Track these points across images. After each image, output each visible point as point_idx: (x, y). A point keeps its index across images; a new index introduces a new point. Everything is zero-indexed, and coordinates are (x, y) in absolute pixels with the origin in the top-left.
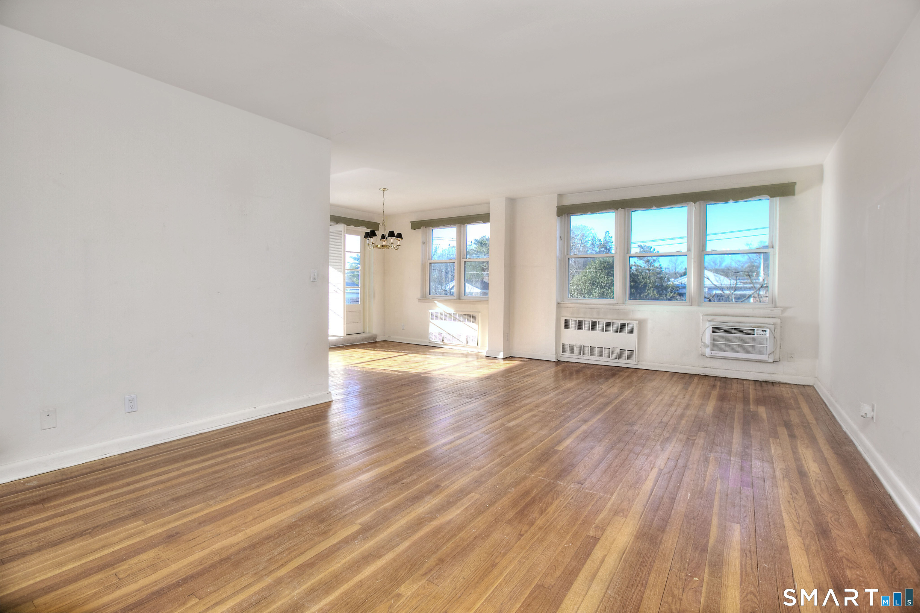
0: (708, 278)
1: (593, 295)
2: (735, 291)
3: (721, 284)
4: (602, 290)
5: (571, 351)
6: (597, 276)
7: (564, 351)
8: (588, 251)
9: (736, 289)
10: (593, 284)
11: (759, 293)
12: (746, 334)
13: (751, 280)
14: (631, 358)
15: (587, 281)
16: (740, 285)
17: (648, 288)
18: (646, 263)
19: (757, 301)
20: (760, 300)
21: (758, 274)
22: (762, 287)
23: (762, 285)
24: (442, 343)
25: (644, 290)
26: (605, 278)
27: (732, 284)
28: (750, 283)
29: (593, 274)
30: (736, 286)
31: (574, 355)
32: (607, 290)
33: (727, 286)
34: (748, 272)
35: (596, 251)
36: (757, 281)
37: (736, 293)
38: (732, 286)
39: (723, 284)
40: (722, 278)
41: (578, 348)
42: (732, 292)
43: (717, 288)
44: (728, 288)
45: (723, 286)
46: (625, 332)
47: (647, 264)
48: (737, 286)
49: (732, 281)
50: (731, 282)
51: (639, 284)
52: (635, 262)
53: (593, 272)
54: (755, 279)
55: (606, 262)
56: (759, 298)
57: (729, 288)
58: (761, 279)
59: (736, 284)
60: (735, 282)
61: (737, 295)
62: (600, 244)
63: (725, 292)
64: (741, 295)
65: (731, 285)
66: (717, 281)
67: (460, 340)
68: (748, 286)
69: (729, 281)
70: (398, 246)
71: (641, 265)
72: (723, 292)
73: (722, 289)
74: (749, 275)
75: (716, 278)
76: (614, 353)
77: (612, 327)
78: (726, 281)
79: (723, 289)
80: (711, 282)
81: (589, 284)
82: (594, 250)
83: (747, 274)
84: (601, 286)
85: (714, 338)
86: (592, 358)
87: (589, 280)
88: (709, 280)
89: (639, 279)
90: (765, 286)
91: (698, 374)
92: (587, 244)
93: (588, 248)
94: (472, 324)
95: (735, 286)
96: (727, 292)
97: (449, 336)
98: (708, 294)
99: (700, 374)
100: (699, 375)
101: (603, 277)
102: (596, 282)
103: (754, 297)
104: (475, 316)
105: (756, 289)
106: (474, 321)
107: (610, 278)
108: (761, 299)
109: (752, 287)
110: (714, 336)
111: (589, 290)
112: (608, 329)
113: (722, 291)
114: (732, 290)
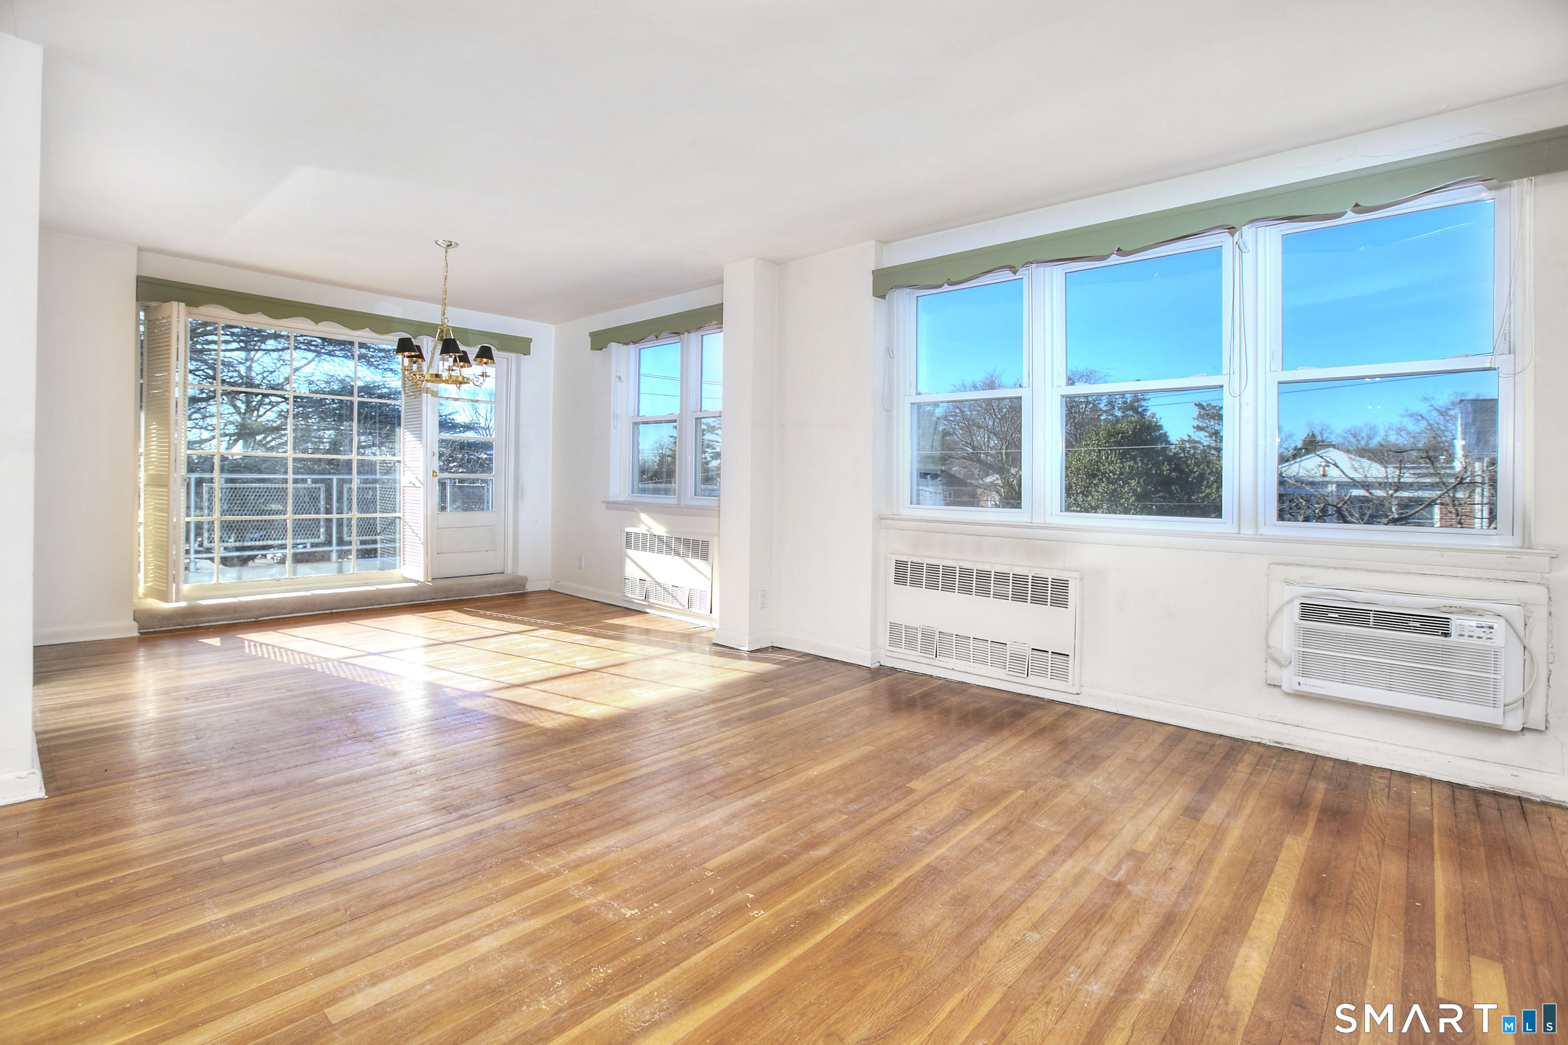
0: (1336, 465)
1: (1093, 497)
2: (1396, 491)
3: (1366, 476)
4: (1111, 487)
5: (911, 643)
6: (1102, 459)
7: (895, 640)
8: (1101, 415)
9: (1399, 486)
10: (1094, 476)
11: (1454, 497)
12: (1415, 630)
13: (1435, 468)
14: (1061, 674)
15: (1080, 470)
16: (1408, 478)
17: (1208, 483)
18: (1211, 437)
19: (1450, 512)
20: (1457, 510)
21: (1451, 458)
22: (1460, 483)
23: (1462, 479)
24: (646, 604)
25: (1200, 487)
26: (1117, 463)
27: (1389, 476)
28: (1431, 475)
29: (1094, 456)
30: (1399, 479)
31: (914, 655)
32: (1121, 486)
33: (1380, 480)
34: (1427, 452)
35: (1116, 416)
36: (1448, 471)
37: (1398, 494)
38: (1390, 480)
39: (1368, 475)
40: (1366, 462)
41: (928, 635)
42: (1391, 492)
43: (1355, 484)
44: (1380, 484)
45: (1369, 480)
46: (1044, 602)
47: (1214, 439)
48: (1402, 480)
49: (1391, 470)
50: (1387, 472)
51: (1188, 476)
52: (1188, 436)
53: (1093, 453)
54: (1443, 468)
55: (1119, 433)
56: (1454, 505)
57: (1382, 485)
58: (1458, 466)
59: (1400, 477)
60: (1398, 472)
61: (1401, 499)
62: (1125, 402)
63: (1374, 492)
64: (1410, 499)
65: (1387, 477)
66: (1356, 471)
67: (676, 599)
68: (1428, 480)
69: (1383, 469)
70: (481, 378)
71: (1202, 441)
72: (1370, 493)
73: (1366, 486)
74: (1429, 458)
75: (1354, 463)
76: (1017, 658)
77: (1011, 587)
78: (1376, 471)
79: (1368, 486)
80: (1343, 472)
81: (1085, 474)
82: (1112, 415)
83: (1424, 455)
84: (1108, 479)
85: (1306, 637)
86: (962, 665)
87: (1085, 467)
88: (1337, 467)
89: (1188, 466)
90: (1467, 480)
91: (1258, 740)
92: (1099, 403)
93: (1101, 410)
94: (698, 563)
95: (1396, 480)
96: (1380, 493)
97: (659, 588)
98: (1339, 497)
99: (1263, 742)
100: (1259, 743)
101: (1112, 462)
102: (1098, 470)
103: (1442, 504)
104: (706, 544)
105: (1446, 487)
106: (705, 557)
107: (1128, 463)
108: (1459, 509)
109: (1437, 483)
110: (1307, 632)
111: (1085, 487)
112: (1001, 590)
113: (1368, 490)
114: (1390, 489)
